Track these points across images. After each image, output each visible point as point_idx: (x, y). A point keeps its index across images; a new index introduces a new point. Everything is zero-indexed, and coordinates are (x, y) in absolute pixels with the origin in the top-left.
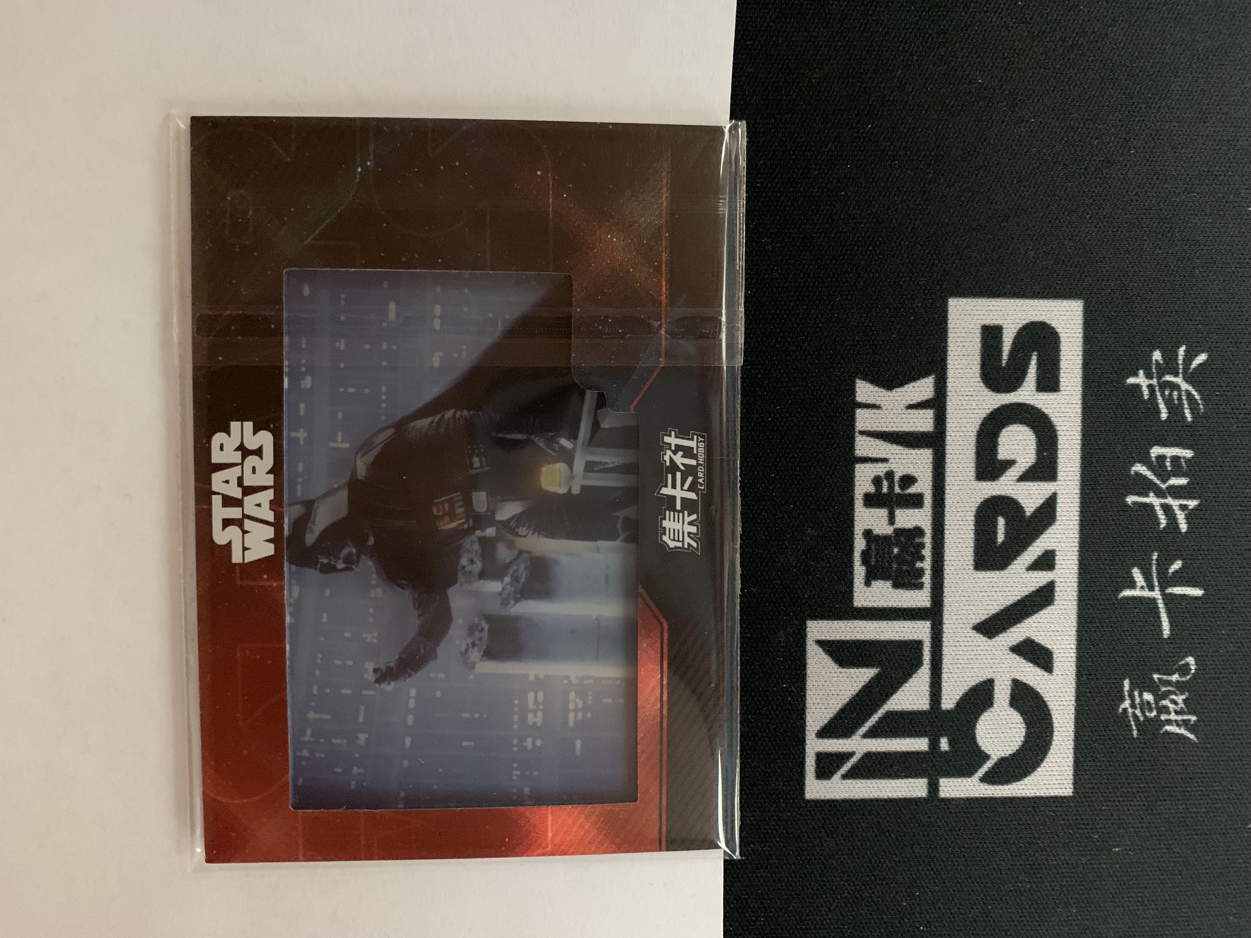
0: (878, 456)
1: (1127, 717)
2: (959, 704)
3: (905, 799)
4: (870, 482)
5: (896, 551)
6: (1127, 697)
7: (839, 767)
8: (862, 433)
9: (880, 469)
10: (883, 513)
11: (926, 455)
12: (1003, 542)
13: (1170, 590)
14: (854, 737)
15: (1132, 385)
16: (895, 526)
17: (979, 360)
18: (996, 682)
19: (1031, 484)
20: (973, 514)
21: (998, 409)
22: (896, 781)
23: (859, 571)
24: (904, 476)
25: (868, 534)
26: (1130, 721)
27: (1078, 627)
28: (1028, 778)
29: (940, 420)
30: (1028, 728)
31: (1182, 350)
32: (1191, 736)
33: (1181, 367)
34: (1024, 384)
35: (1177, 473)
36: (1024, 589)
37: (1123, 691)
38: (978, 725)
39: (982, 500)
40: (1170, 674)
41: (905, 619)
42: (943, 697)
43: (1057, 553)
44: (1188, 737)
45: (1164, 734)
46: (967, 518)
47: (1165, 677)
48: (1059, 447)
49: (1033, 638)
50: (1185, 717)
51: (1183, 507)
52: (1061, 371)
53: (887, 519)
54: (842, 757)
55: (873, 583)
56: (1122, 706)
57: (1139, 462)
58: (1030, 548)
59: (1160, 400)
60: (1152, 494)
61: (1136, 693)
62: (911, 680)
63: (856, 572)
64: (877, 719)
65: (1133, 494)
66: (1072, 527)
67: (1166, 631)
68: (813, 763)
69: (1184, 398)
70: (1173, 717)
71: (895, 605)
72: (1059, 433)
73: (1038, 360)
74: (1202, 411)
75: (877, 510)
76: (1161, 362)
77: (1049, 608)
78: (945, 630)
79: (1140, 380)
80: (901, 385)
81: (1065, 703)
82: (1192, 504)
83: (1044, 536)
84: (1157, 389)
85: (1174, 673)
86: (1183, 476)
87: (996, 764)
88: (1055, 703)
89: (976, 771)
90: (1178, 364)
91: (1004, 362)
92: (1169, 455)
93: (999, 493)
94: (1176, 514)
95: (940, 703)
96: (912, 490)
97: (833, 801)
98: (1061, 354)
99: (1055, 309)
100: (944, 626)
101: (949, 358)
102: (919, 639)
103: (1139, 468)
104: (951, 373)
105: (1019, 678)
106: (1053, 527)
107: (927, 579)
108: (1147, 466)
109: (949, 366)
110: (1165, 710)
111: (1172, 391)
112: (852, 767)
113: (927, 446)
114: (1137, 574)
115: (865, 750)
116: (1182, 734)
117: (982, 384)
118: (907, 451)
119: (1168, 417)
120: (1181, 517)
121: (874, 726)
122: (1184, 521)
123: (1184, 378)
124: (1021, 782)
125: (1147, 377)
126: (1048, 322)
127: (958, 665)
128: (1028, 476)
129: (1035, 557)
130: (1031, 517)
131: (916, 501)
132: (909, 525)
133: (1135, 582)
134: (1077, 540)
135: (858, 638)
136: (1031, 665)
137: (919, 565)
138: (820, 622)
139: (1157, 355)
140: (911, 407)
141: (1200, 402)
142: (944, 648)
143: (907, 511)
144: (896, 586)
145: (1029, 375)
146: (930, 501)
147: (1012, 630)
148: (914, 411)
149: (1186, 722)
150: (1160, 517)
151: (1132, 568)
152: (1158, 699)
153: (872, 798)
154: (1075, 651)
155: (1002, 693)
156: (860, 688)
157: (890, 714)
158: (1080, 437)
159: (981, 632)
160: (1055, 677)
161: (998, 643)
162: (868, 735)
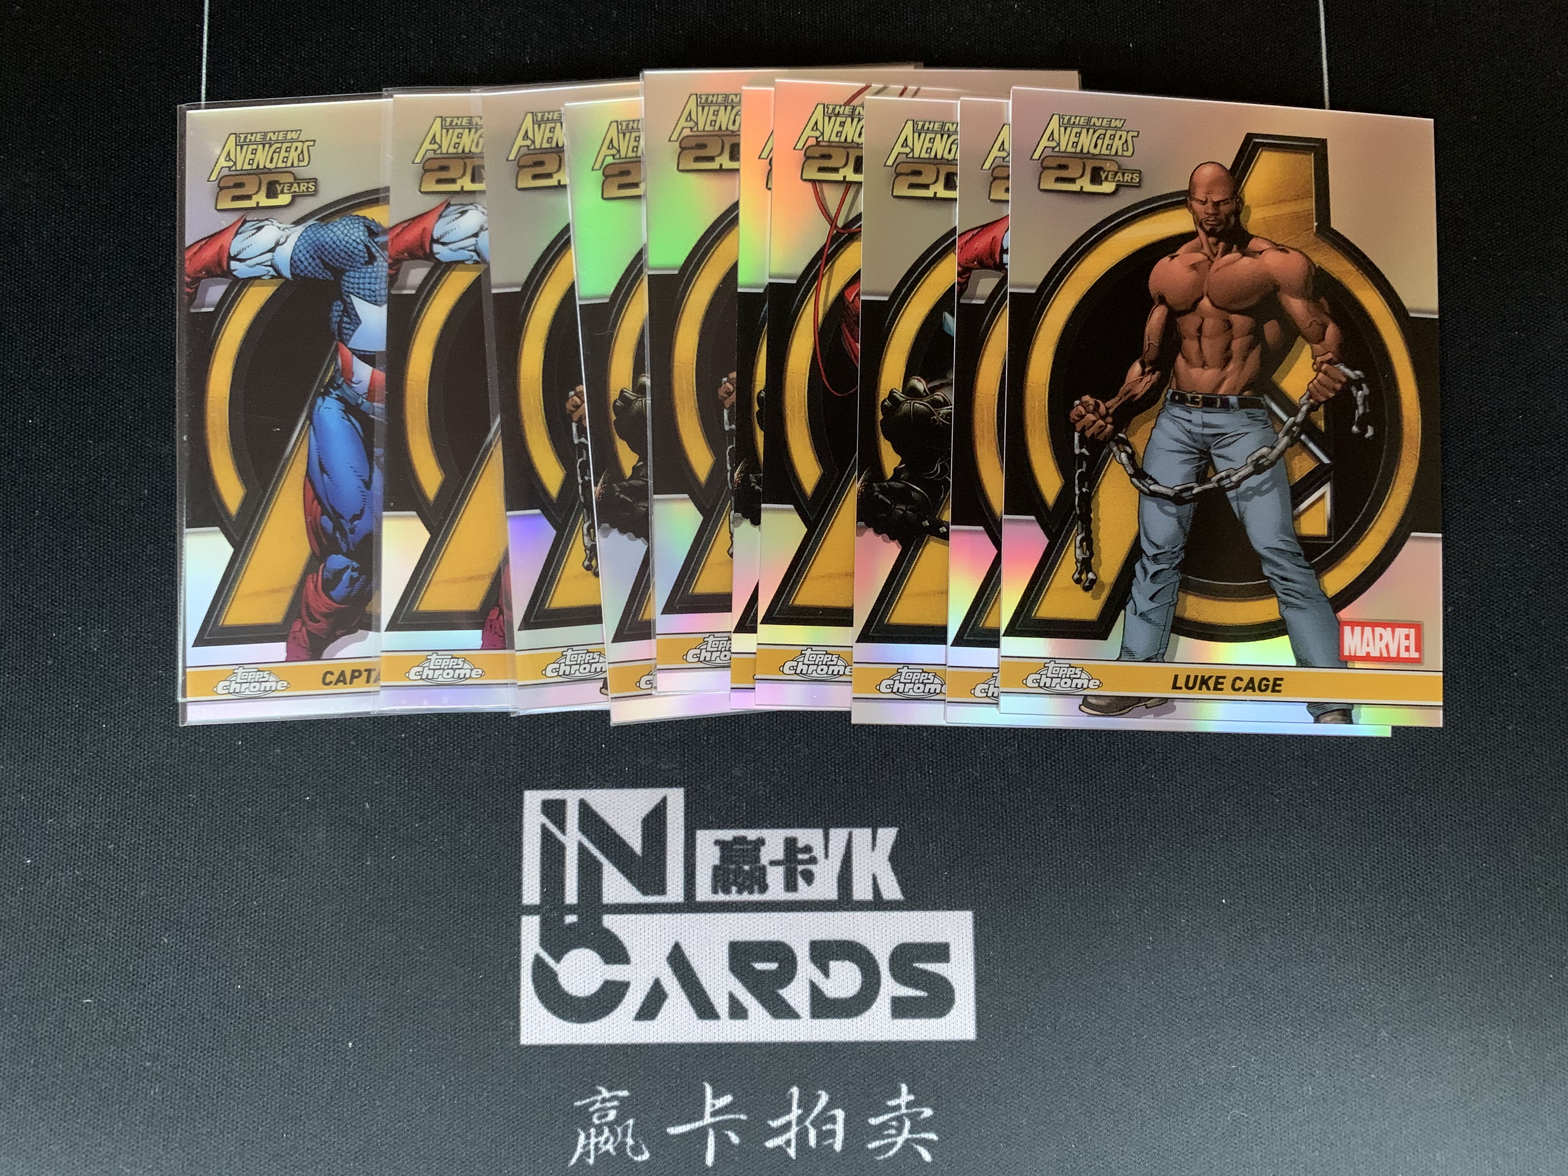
0: (830, 850)
1: (594, 1095)
2: (607, 931)
3: (521, 884)
4: (807, 843)
5: (746, 868)
6: (612, 1094)
7: (552, 821)
8: (850, 834)
9: (818, 852)
10: (780, 855)
11: (832, 894)
12: (754, 969)
13: (711, 1132)
14: (579, 833)
15: (900, 1089)
16: (768, 867)
17: (918, 941)
18: (627, 967)
19: (808, 994)
20: (781, 940)
21: (875, 961)
22: (539, 874)
23: (728, 835)
24: (813, 874)
25: (761, 842)
26: (590, 1097)
27: (677, 1045)
28: (538, 1001)
29: (863, 906)
30: (584, 998)
31: (933, 1136)
32: (574, 1161)
33: (918, 1136)
34: (898, 985)
35: (822, 1136)
36: (712, 991)
37: (617, 1090)
38: (588, 950)
39: (793, 947)
40: (632, 1136)
41: (685, 878)
42: (614, 916)
43: (745, 1021)
44: (571, 1158)
45: (576, 1131)
46: (777, 934)
47: (630, 1131)
48: (842, 1020)
49: (668, 1000)
50: (592, 1153)
52: (911, 1021)
53: (775, 859)
54: (561, 825)
55: (718, 848)
56: (603, 1090)
57: (830, 1099)
58: (749, 995)
59: (887, 1117)
60: (800, 1112)
61: (615, 1103)
62: (630, 885)
63: (727, 831)
64: (596, 854)
65: (800, 1093)
66: (770, 1035)
67: (673, 1131)
68: (558, 797)
69: (890, 1140)
70: (593, 1140)
71: (698, 868)
72: (855, 1019)
73: (920, 997)
74: (878, 1158)
75: (782, 850)
76: (922, 1117)
77: (695, 1015)
78: (676, 915)
79: (905, 1097)
80: (894, 869)
81: (607, 1033)
82: (792, 1152)
83: (761, 1007)
84: (897, 1113)
85: (634, 1140)
86: (818, 1142)
87: (552, 968)
88: (608, 1024)
89: (546, 950)
90: (919, 1133)
91: (916, 965)
93: (799, 963)
95: (608, 913)
96: (801, 882)
97: (521, 816)
98: (927, 1020)
99: (967, 1013)
100: (679, 915)
101: (919, 913)
102: (668, 893)
103: (824, 1098)
104: (905, 914)
105: (631, 987)
106: (769, 1017)
107: (721, 897)
109: (911, 913)
110: (599, 1133)
111: (896, 1128)
112: (552, 833)
113: (839, 894)
114: (727, 1099)
115: (567, 845)
116: (576, 1150)
117: (897, 944)
118: (835, 876)
121: (589, 851)
122: (776, 1144)
123: (907, 1140)
124: (534, 993)
125: (907, 1103)
126: (955, 1006)
127: (643, 929)
128: (815, 992)
129: (741, 1000)
130: (778, 995)
131: (791, 885)
132: (770, 879)
133: (719, 1098)
134: (757, 1040)
135: (669, 835)
136: (642, 1000)
137: (734, 889)
138: (683, 801)
139: (928, 1112)
140: (875, 879)
141: (886, 1156)
142: (659, 916)
143: (782, 877)
144: (716, 868)
145: (906, 989)
146: (791, 899)
147: (675, 979)
148: (871, 882)
149: (587, 1154)
150: (780, 1121)
151: (732, 1095)
152: (608, 1125)
153: (525, 852)
154: (655, 1041)
155: (617, 972)
156: (625, 838)
157: (600, 866)
158: (851, 1040)
159: (673, 950)
160: (632, 1022)
161: (663, 968)
162: (581, 845)
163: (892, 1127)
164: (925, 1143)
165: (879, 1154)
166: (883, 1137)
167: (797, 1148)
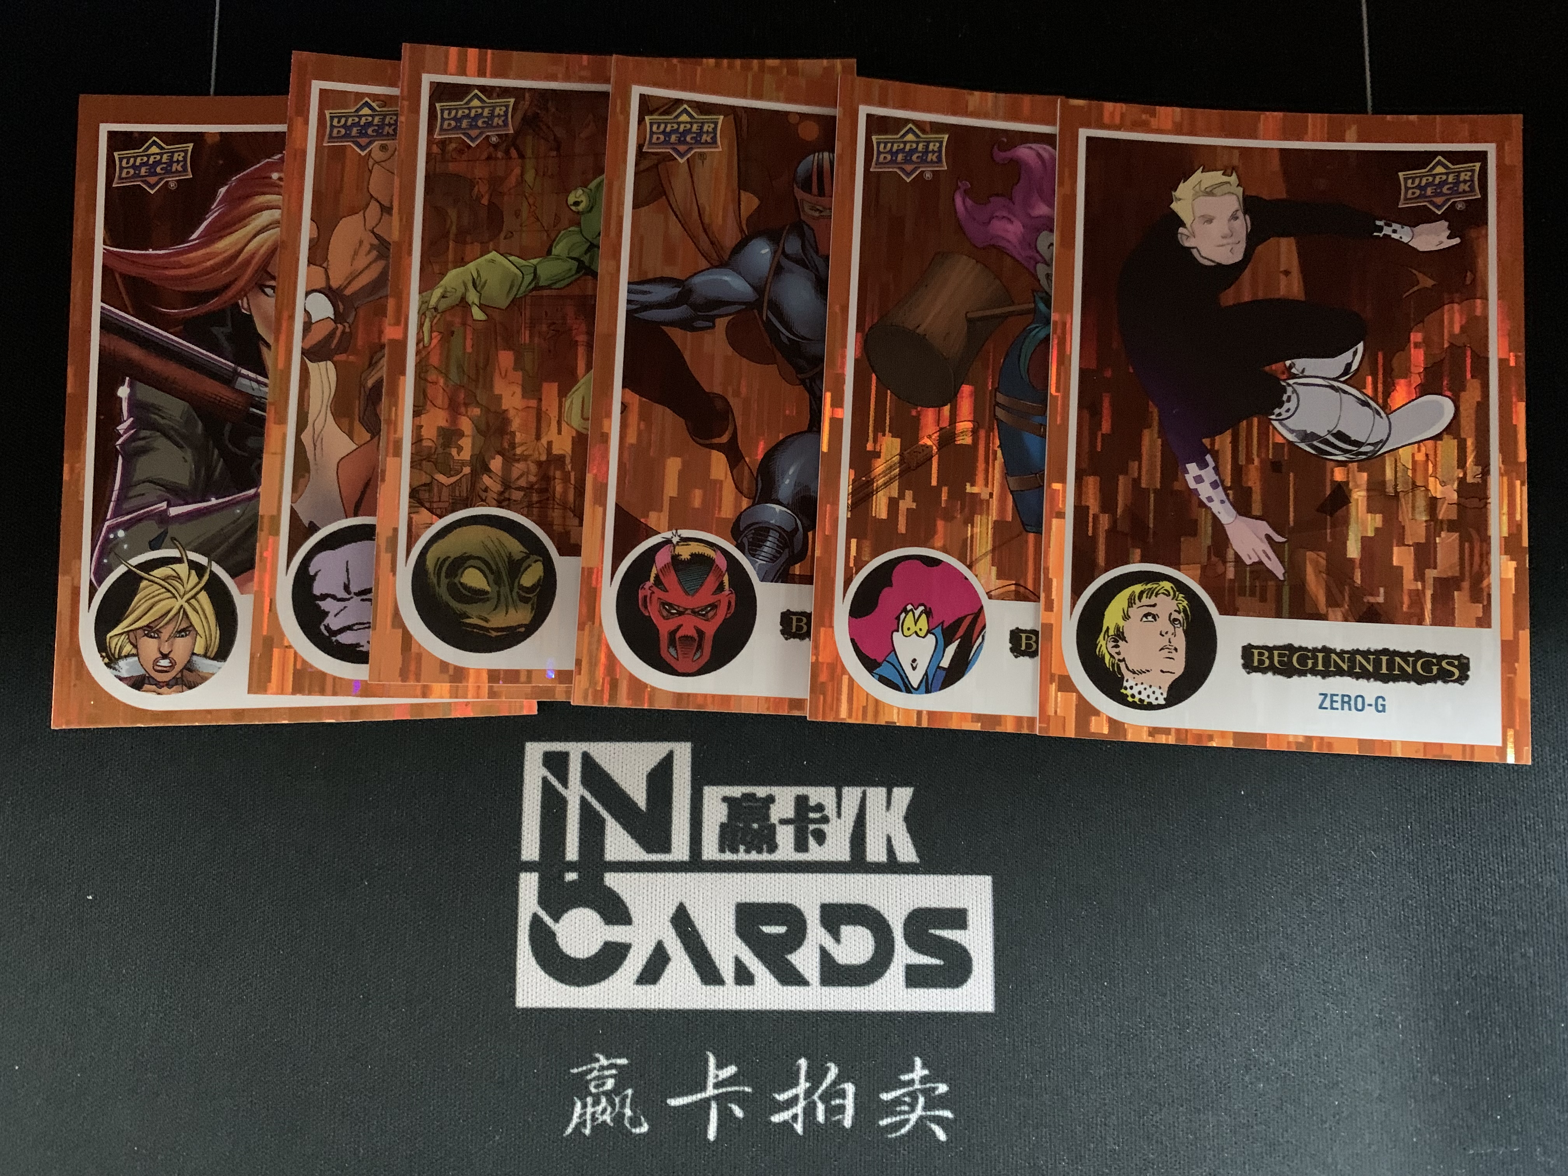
0: (843, 808)
1: (591, 1062)
2: (609, 888)
3: (520, 839)
4: (818, 801)
5: (755, 826)
6: (610, 1062)
7: (553, 774)
8: (864, 794)
9: (830, 810)
10: (790, 814)
11: (843, 854)
12: (761, 932)
13: (714, 1105)
14: (581, 787)
15: (914, 1062)
16: (778, 825)
17: (935, 906)
18: (628, 927)
19: (818, 960)
20: (790, 902)
21: (889, 925)
22: (539, 829)
23: (737, 791)
24: (825, 834)
25: (771, 799)
26: (587, 1065)
27: (679, 1010)
28: (535, 962)
29: (877, 868)
30: (583, 960)
31: (948, 1114)
32: (569, 1131)
33: (932, 1113)
34: (913, 952)
35: (830, 1111)
36: (717, 954)
37: (616, 1057)
38: (588, 910)
39: (802, 909)
40: (631, 1106)
41: (691, 834)
42: (616, 874)
43: (752, 987)
44: (567, 1128)
45: (573, 1100)
46: (785, 896)
47: (628, 1101)
48: (853, 988)
49: (671, 964)
50: (589, 1122)
51: (795, 1117)
52: (926, 990)
53: (785, 817)
54: (564, 778)
55: (726, 804)
56: (601, 1058)
57: (839, 1070)
58: (756, 960)
60: (808, 1085)
61: (614, 1072)
62: (634, 842)
63: (736, 788)
64: (598, 809)
65: (808, 1065)
66: (777, 1002)
67: (674, 1102)
68: (559, 749)
69: (902, 1117)
70: (590, 1110)
71: (704, 825)
72: (867, 988)
73: (936, 965)
74: (889, 1136)
75: (793, 808)
76: (937, 1093)
77: (699, 979)
78: (680, 874)
79: (919, 1071)
80: (910, 830)
81: (607, 997)
82: (799, 1128)
83: (768, 973)
84: (911, 1089)
85: (633, 1111)
86: (826, 1117)
87: (550, 928)
88: (607, 988)
89: (543, 909)
90: (935, 1110)
91: (932, 931)
92: (846, 1102)
93: (809, 926)
94: (788, 1109)
95: (610, 871)
96: (812, 842)
97: (522, 768)
98: (943, 990)
99: (985, 983)
100: (684, 874)
101: (936, 876)
102: (673, 850)
103: (833, 1071)
104: (921, 879)
105: (631, 951)
106: (777, 982)
107: (728, 856)
108: (835, 1080)
109: (927, 876)
110: (596, 1103)
111: (909, 1104)
112: (553, 786)
113: (853, 855)
114: (731, 1070)
115: (569, 798)
116: (570, 1120)
117: (912, 908)
118: (848, 835)
119: (883, 1101)
120: (785, 1116)
121: (591, 806)
122: (782, 1119)
123: (921, 1117)
124: (531, 954)
125: (922, 1078)
126: (972, 976)
127: (646, 889)
128: (825, 956)
129: (747, 964)
130: (787, 960)
131: (801, 845)
132: (779, 839)
133: (722, 1068)
134: (764, 1007)
135: (675, 790)
136: (644, 963)
137: (742, 848)
138: (690, 755)
139: (942, 1088)
140: (889, 840)
141: (898, 1134)
142: (663, 875)
143: (792, 837)
144: (723, 826)
145: (921, 956)
146: (801, 859)
147: (679, 942)
148: (885, 843)
149: (583, 1124)
150: (786, 1093)
151: (736, 1066)
152: (606, 1093)
153: (524, 805)
154: (657, 1006)
155: (617, 934)
156: (628, 793)
157: (603, 821)
158: (863, 1009)
159: (677, 911)
160: (632, 987)
161: (666, 928)
162: (583, 799)
163: (905, 1103)
164: (939, 1121)
165: (891, 1132)
166: (896, 1114)
167: (804, 1123)
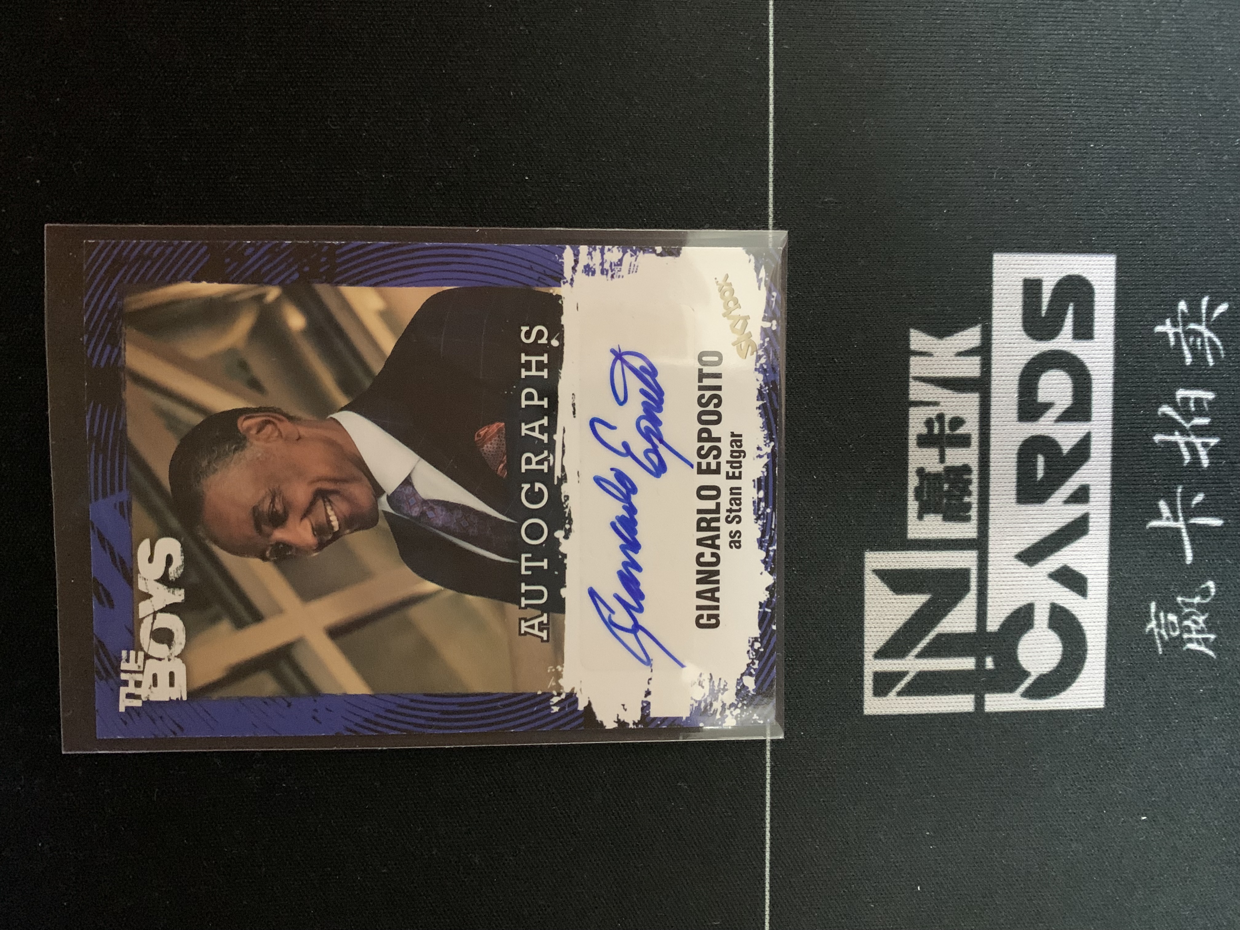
0: (930, 400)
1: (1154, 636)
2: (1001, 626)
4: (922, 424)
5: (946, 486)
6: (1153, 618)
7: (894, 686)
8: (915, 379)
9: (931, 412)
10: (934, 452)
11: (973, 399)
12: (1042, 480)
13: (1193, 521)
14: (907, 658)
15: (1160, 333)
16: (945, 464)
17: (1020, 310)
18: (1037, 607)
19: (1068, 424)
20: (1016, 452)
21: (1038, 356)
22: (945, 697)
23: (913, 506)
24: (954, 418)
25: (921, 472)
26: (1155, 639)
28: (1064, 693)
29: (986, 367)
30: (1064, 647)
31: (1205, 301)
32: (1211, 653)
33: (1204, 315)
34: (1062, 332)
35: (1200, 413)
36: (1060, 520)
37: (1149, 612)
38: (1019, 645)
39: (1024, 439)
40: (1192, 597)
41: (953, 549)
42: (988, 620)
43: (1091, 487)
44: (1207, 654)
45: (1186, 651)
46: (1010, 456)
47: (1187, 600)
48: (1093, 390)
49: (1069, 565)
50: (1205, 636)
51: (1205, 445)
52: (1096, 320)
53: (937, 457)
54: (898, 676)
55: (925, 516)
56: (1149, 627)
57: (1166, 403)
58: (1067, 483)
59: (1185, 347)
60: (1177, 433)
61: (1162, 615)
62: (959, 605)
63: (909, 507)
64: (928, 641)
65: (1159, 433)
66: (1105, 462)
67: (1189, 557)
68: (871, 682)
69: (1207, 344)
70: (1194, 635)
71: (945, 537)
72: (1093, 377)
73: (1074, 310)
74: (1223, 356)
75: (929, 450)
76: (1186, 311)
77: (1083, 538)
78: (989, 559)
79: (1167, 328)
80: (951, 333)
81: (1096, 624)
82: (1214, 441)
83: (1079, 472)
84: (1182, 335)
85: (1196, 596)
86: (1205, 416)
87: (1035, 680)
88: (1089, 624)
89: (1017, 686)
90: (1201, 313)
91: (1043, 313)
92: (1193, 397)
93: (1038, 433)
94: (1197, 451)
95: (985, 626)
96: (961, 431)
97: (888, 716)
98: (1095, 304)
99: (1091, 263)
100: (989, 555)
101: (994, 309)
102: (967, 567)
103: (1166, 409)
104: (995, 323)
105: (1056, 602)
106: (1088, 463)
107: (974, 512)
108: (1171, 407)
109: (994, 317)
110: (1187, 629)
111: (1196, 338)
112: (906, 685)
113: (974, 390)
114: (1163, 505)
115: (918, 670)
116: (1202, 651)
117: (1023, 332)
118: (956, 395)
119: (1193, 362)
120: (1203, 455)
121: (925, 647)
122: (1206, 457)
123: (1207, 326)
124: (1057, 697)
125: (1173, 326)
126: (1084, 275)
127: (1002, 591)
128: (1066, 417)
129: (1071, 492)
130: (1068, 455)
131: (964, 441)
132: (958, 463)
133: (1161, 513)
134: (1109, 475)
135: (911, 567)
136: (1068, 590)
137: (966, 499)
138: (877, 553)
139: (1182, 306)
140: (960, 354)
141: (1221, 348)
142: (989, 577)
143: (956, 450)
144: (945, 521)
145: (1066, 324)
146: (977, 441)
147: (1051, 558)
148: (963, 358)
149: (1206, 640)
150: (1184, 453)
151: (1158, 500)
152: (1181, 620)
153: (923, 712)
154: (1106, 576)
155: (1041, 617)
156: (913, 612)
157: (940, 636)
158: (1111, 381)
159: (1022, 560)
160: (1088, 600)
161: (1038, 570)
162: (920, 656)
163: (1195, 341)
164: (1211, 308)
165: (1219, 354)
166: (1204, 349)
167: (1210, 436)
